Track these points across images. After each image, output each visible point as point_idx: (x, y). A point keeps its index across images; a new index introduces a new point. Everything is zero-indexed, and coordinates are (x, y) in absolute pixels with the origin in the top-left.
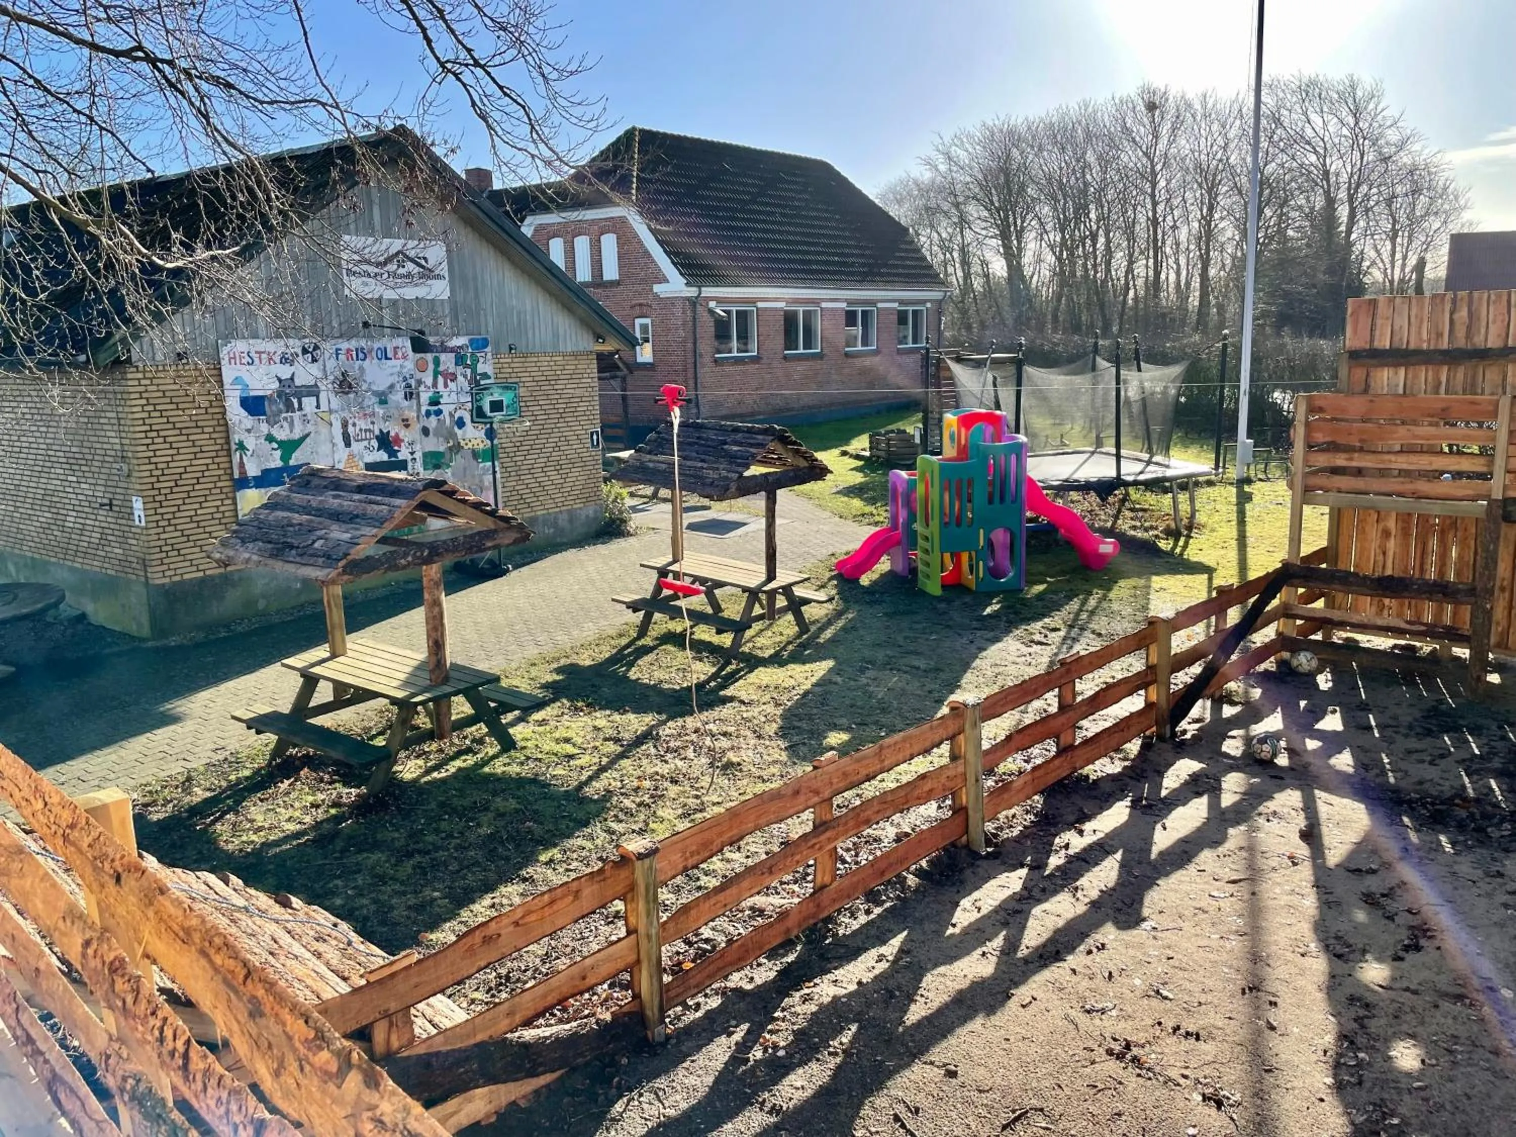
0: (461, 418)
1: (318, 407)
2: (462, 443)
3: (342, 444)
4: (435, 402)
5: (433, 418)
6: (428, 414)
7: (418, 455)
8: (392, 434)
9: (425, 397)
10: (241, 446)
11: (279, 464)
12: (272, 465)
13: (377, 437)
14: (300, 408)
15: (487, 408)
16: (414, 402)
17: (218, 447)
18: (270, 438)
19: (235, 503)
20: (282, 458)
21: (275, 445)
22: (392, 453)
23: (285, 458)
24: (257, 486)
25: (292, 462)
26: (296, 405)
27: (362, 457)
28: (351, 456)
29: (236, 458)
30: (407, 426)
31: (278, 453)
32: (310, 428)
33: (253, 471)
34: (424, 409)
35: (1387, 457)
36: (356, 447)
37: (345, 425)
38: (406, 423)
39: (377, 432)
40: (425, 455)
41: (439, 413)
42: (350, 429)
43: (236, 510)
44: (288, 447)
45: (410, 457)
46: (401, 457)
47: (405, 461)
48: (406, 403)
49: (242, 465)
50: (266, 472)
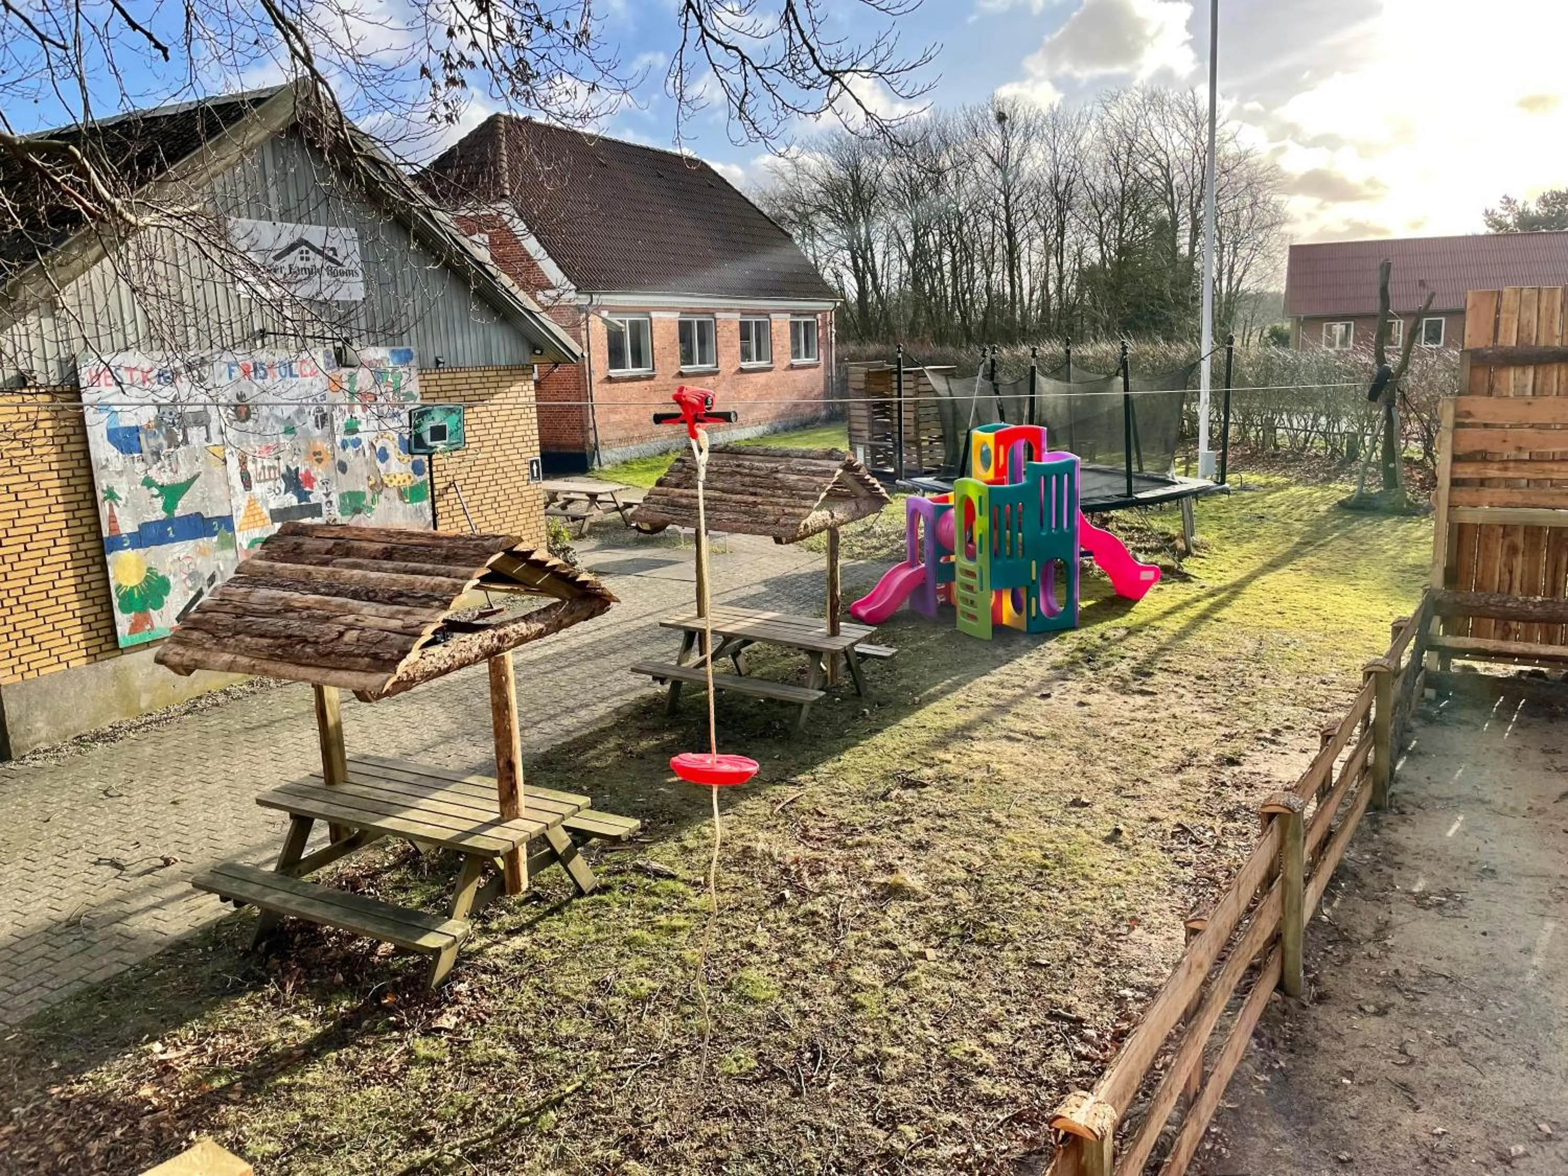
0: (383, 449)
1: (208, 439)
2: (386, 480)
3: (239, 486)
4: (351, 429)
5: (350, 450)
6: (344, 445)
7: (334, 497)
8: (302, 471)
9: (340, 423)
10: (111, 495)
11: (161, 515)
12: (152, 518)
13: (283, 476)
14: (186, 441)
15: (427, 436)
16: (327, 428)
17: (81, 497)
18: (148, 483)
19: (104, 570)
20: (165, 508)
21: (156, 491)
22: (303, 496)
23: (169, 507)
24: (133, 546)
25: (178, 513)
26: (180, 438)
27: (266, 502)
28: (252, 502)
29: (104, 510)
30: (319, 461)
31: (159, 503)
32: (199, 467)
33: (127, 526)
34: (338, 439)
35: (1547, 466)
36: (258, 489)
37: (243, 463)
38: (318, 456)
39: (283, 470)
40: (342, 496)
41: (356, 443)
42: (250, 467)
43: (107, 579)
44: (172, 493)
45: (325, 499)
46: (313, 500)
47: (319, 505)
48: (318, 432)
49: (112, 519)
50: (145, 527)
